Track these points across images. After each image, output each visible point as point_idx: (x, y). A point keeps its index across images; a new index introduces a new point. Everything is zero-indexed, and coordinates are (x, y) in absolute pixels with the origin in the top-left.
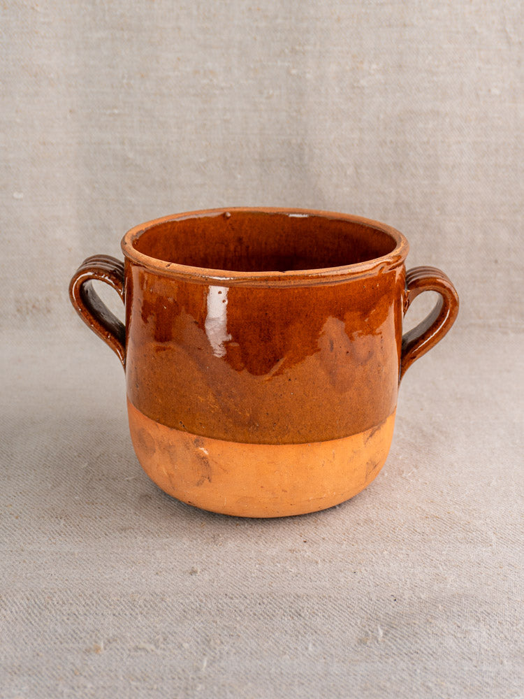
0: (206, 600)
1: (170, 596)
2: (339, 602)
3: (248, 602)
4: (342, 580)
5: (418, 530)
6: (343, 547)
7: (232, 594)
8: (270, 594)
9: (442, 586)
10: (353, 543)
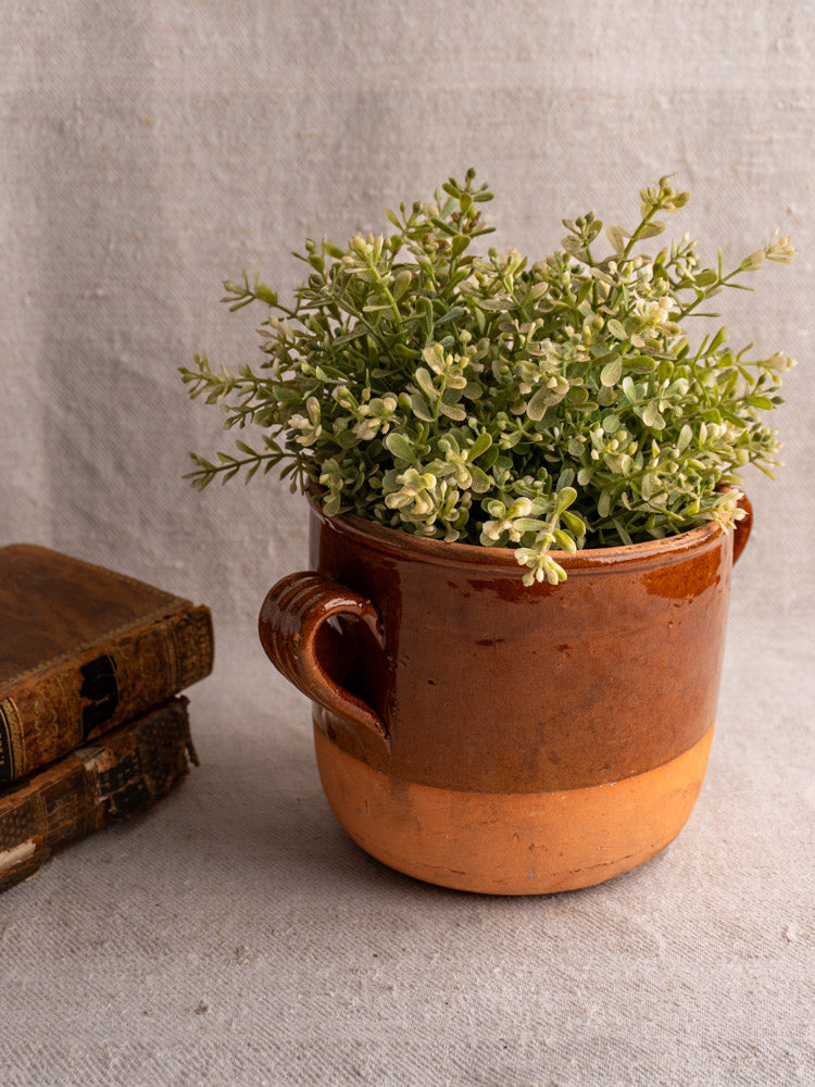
0: (218, 1055)
1: (161, 1049)
2: (421, 1052)
3: (282, 1055)
4: (428, 1016)
5: (549, 933)
6: (433, 962)
7: (259, 1044)
8: (316, 1042)
9: (579, 1022)
10: (449, 956)
